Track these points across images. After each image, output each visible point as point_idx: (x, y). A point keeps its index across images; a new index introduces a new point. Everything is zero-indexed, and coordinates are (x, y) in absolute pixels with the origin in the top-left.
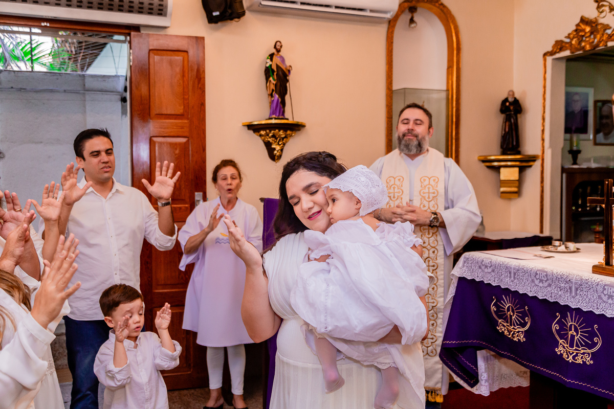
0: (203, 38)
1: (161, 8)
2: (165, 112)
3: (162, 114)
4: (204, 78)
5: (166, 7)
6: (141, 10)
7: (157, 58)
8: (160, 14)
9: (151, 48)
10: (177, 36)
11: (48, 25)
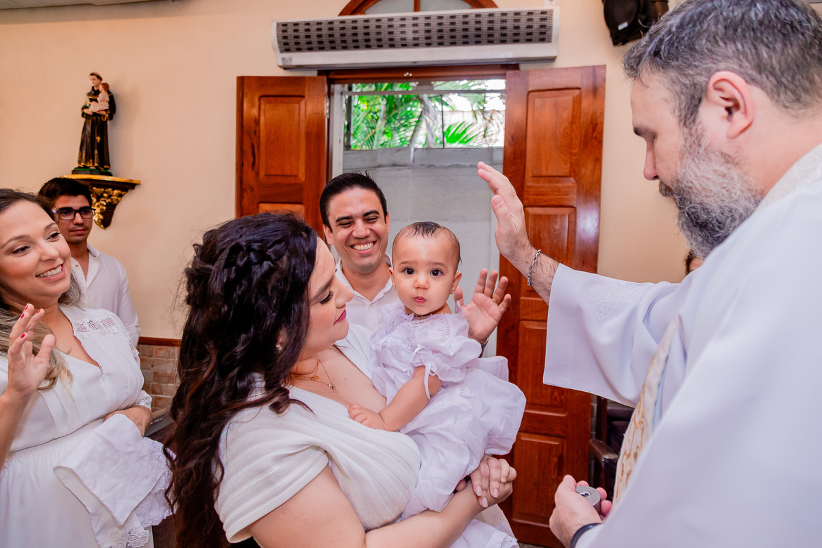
0: (604, 67)
1: (543, 30)
2: (544, 173)
3: (540, 177)
4: (602, 123)
5: (551, 28)
6: (516, 38)
7: (538, 101)
8: (542, 40)
9: (530, 89)
10: (566, 69)
11: (411, 75)
